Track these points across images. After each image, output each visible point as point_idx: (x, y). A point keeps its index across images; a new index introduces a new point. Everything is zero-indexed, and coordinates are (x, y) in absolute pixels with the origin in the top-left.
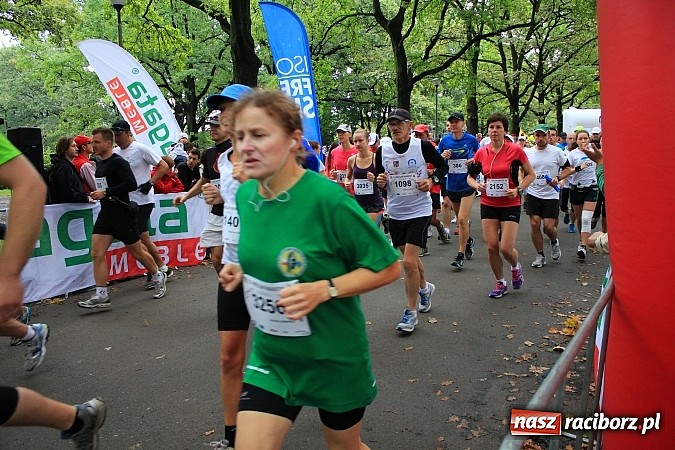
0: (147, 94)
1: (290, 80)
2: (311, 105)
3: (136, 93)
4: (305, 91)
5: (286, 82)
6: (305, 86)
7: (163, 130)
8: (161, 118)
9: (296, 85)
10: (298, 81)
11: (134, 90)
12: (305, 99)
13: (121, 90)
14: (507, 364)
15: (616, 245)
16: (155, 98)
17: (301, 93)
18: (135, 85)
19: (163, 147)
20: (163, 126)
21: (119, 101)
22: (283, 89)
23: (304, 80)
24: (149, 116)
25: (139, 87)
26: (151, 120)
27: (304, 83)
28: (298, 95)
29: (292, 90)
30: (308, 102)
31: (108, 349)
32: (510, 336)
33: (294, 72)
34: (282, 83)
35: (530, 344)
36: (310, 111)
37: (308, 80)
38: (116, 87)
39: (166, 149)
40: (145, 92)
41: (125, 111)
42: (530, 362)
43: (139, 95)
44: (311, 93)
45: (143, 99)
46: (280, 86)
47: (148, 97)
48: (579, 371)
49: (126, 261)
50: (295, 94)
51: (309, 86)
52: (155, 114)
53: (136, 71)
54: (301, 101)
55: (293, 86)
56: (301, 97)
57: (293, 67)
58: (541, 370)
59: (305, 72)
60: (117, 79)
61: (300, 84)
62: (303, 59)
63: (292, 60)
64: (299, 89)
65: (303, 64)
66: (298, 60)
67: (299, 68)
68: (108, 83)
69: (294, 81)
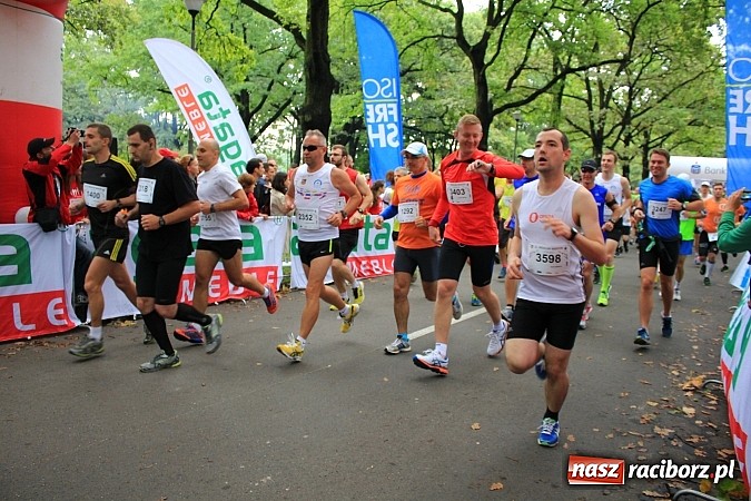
0: (219, 106)
1: (375, 104)
2: (396, 133)
3: (207, 103)
4: (391, 117)
5: (371, 107)
6: (390, 113)
7: (235, 147)
8: (233, 134)
9: (381, 110)
10: (384, 106)
11: (205, 99)
12: (390, 126)
13: (190, 98)
16: (228, 111)
17: (386, 120)
18: (207, 94)
19: (233, 167)
20: (236, 143)
21: (188, 110)
23: (390, 106)
24: (220, 131)
25: (211, 97)
26: (222, 135)
27: (389, 109)
28: (382, 122)
29: (376, 116)
30: (392, 130)
33: (380, 97)
34: (368, 106)
36: (394, 139)
37: (394, 106)
38: (185, 95)
39: (237, 169)
40: (218, 103)
41: (194, 122)
43: (210, 106)
44: (396, 119)
45: (214, 110)
46: (365, 110)
47: (221, 109)
50: (379, 120)
51: (394, 113)
52: (226, 129)
53: (209, 80)
54: (385, 127)
55: (378, 112)
56: (386, 124)
57: (381, 91)
58: (666, 432)
59: (392, 97)
60: (186, 85)
61: (385, 110)
62: (392, 82)
63: (380, 82)
64: (384, 115)
65: (391, 88)
66: (386, 83)
67: (386, 92)
68: (176, 90)
69: (378, 107)
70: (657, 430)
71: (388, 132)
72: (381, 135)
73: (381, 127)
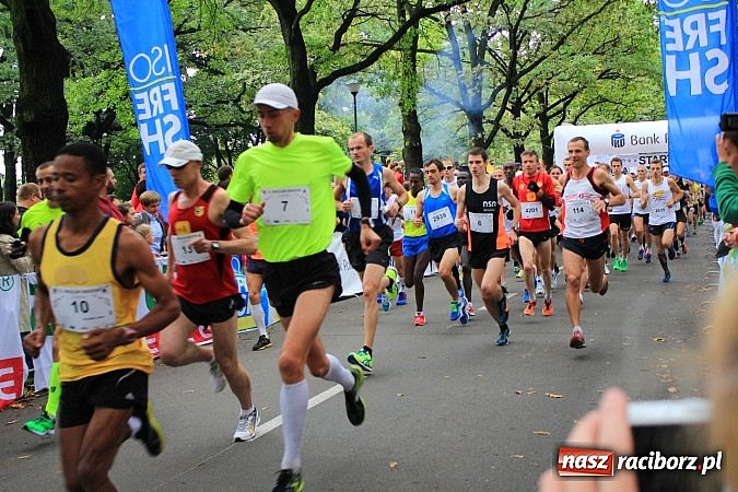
2: (177, 127)
4: (166, 105)
6: (166, 98)
10: (156, 90)
12: (167, 119)
17: (161, 111)
23: (164, 87)
27: (167, 92)
30: (170, 124)
33: (152, 78)
36: (175, 138)
37: (171, 87)
44: (175, 106)
51: (172, 97)
54: (162, 122)
55: (152, 102)
56: (161, 116)
57: (150, 67)
59: (166, 73)
61: (159, 96)
62: (163, 51)
63: (148, 53)
64: (158, 104)
65: (162, 63)
66: (157, 53)
67: (159, 67)
69: (152, 92)
71: (166, 128)
72: (158, 137)
73: (158, 122)
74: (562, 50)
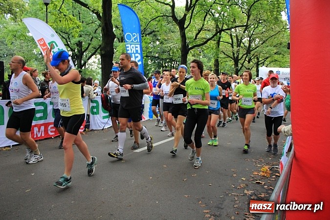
1: (131, 44)
2: (139, 58)
4: (137, 51)
5: (129, 45)
6: (137, 49)
12: (137, 55)
13: (44, 44)
14: (233, 189)
15: (297, 131)
17: (135, 52)
18: (52, 42)
21: (44, 50)
22: (128, 49)
23: (136, 46)
25: (54, 43)
27: (137, 47)
28: (133, 53)
29: (131, 50)
31: (33, 174)
32: (235, 175)
33: (132, 41)
34: (127, 45)
35: (244, 179)
36: (139, 61)
37: (139, 46)
38: (42, 43)
40: (57, 46)
42: (244, 188)
43: (54, 48)
44: (139, 52)
46: (126, 47)
47: (59, 49)
48: (268, 193)
49: (43, 130)
50: (132, 52)
51: (139, 49)
53: (53, 36)
55: (132, 48)
56: (135, 54)
57: (133, 39)
58: (250, 192)
59: (137, 42)
60: (43, 39)
61: (134, 47)
62: (137, 35)
63: (132, 35)
64: (134, 50)
65: (137, 38)
66: (135, 35)
67: (135, 39)
68: (38, 41)
69: (132, 46)
70: (246, 191)
71: (136, 57)
73: (133, 55)
74: (264, 44)
